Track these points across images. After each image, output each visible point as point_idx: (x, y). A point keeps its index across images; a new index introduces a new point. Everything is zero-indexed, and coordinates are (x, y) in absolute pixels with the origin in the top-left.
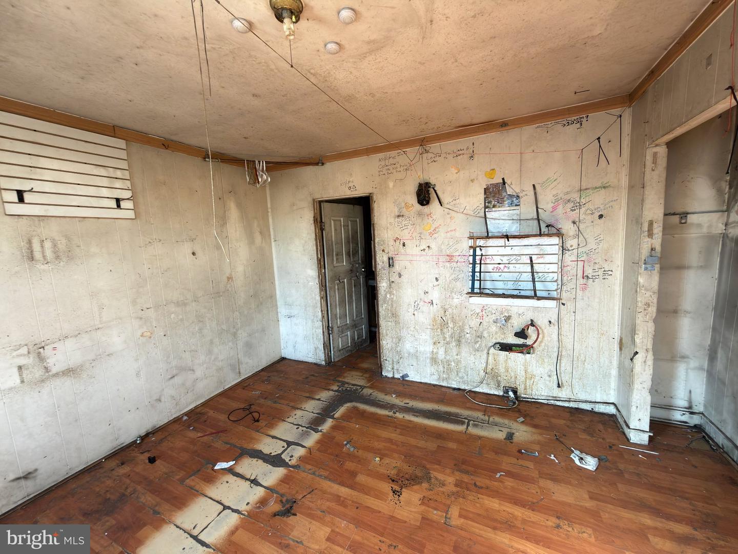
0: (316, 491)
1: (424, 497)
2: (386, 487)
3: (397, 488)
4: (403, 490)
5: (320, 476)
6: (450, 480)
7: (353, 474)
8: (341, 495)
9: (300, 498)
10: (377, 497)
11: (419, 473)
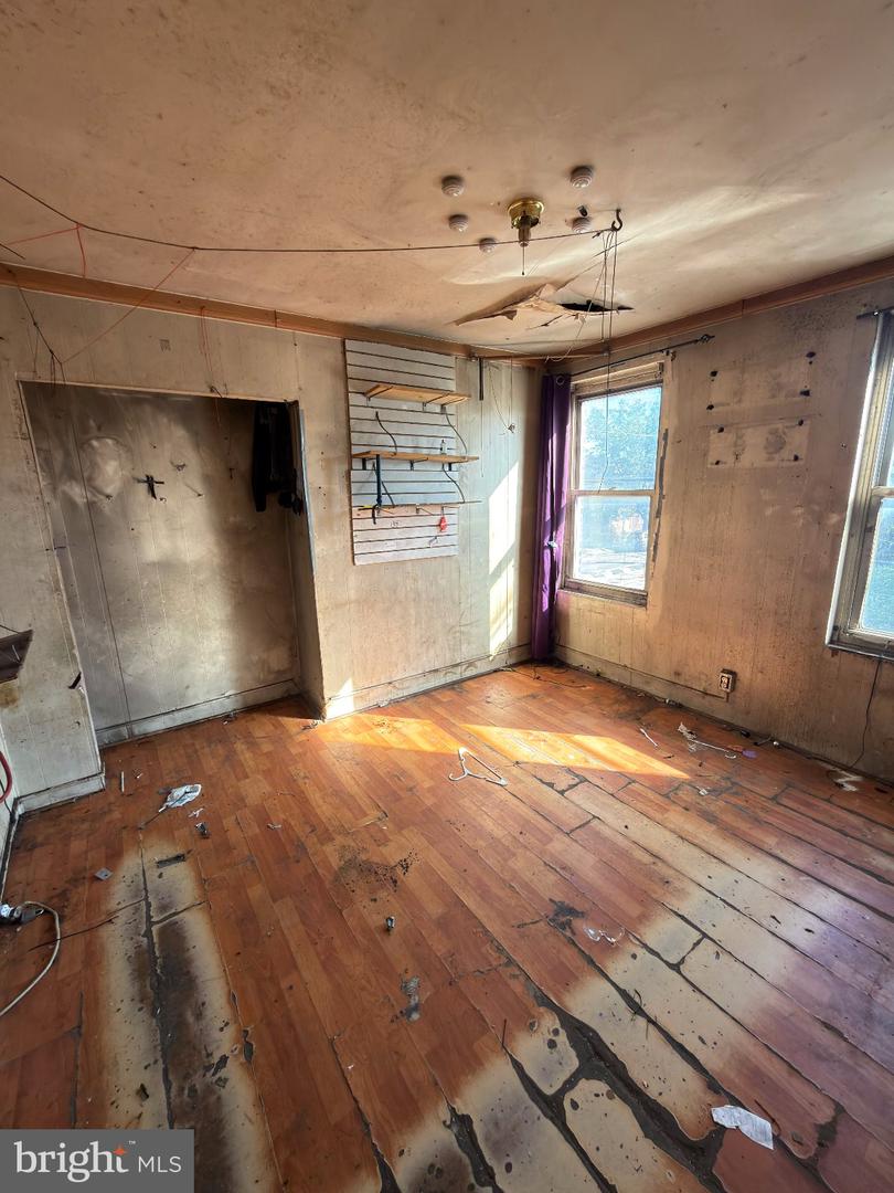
0: (513, 922)
1: (379, 846)
2: (411, 880)
3: (399, 871)
4: (393, 864)
5: (500, 949)
6: (329, 849)
7: (443, 924)
8: (478, 899)
9: (542, 924)
10: (433, 871)
11: (354, 874)
